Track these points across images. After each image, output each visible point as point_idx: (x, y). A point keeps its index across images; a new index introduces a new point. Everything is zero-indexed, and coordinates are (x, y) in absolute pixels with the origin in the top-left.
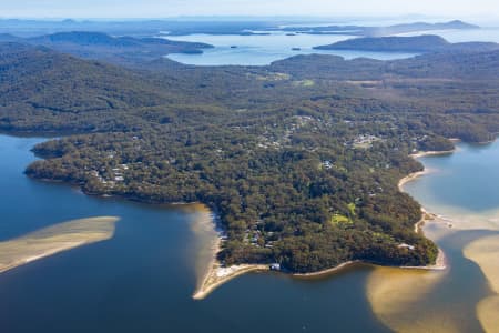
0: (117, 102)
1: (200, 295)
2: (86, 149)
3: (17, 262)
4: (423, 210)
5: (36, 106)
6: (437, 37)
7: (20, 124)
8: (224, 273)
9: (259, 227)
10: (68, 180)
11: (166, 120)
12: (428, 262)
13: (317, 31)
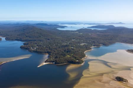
0: (41, 36)
1: (39, 66)
2: (32, 44)
3: (12, 61)
4: (86, 56)
5: (27, 36)
6: (113, 26)
7: (23, 39)
8: (44, 64)
9: (54, 57)
10: (27, 49)
11: (49, 40)
12: (80, 64)
13: (90, 24)
